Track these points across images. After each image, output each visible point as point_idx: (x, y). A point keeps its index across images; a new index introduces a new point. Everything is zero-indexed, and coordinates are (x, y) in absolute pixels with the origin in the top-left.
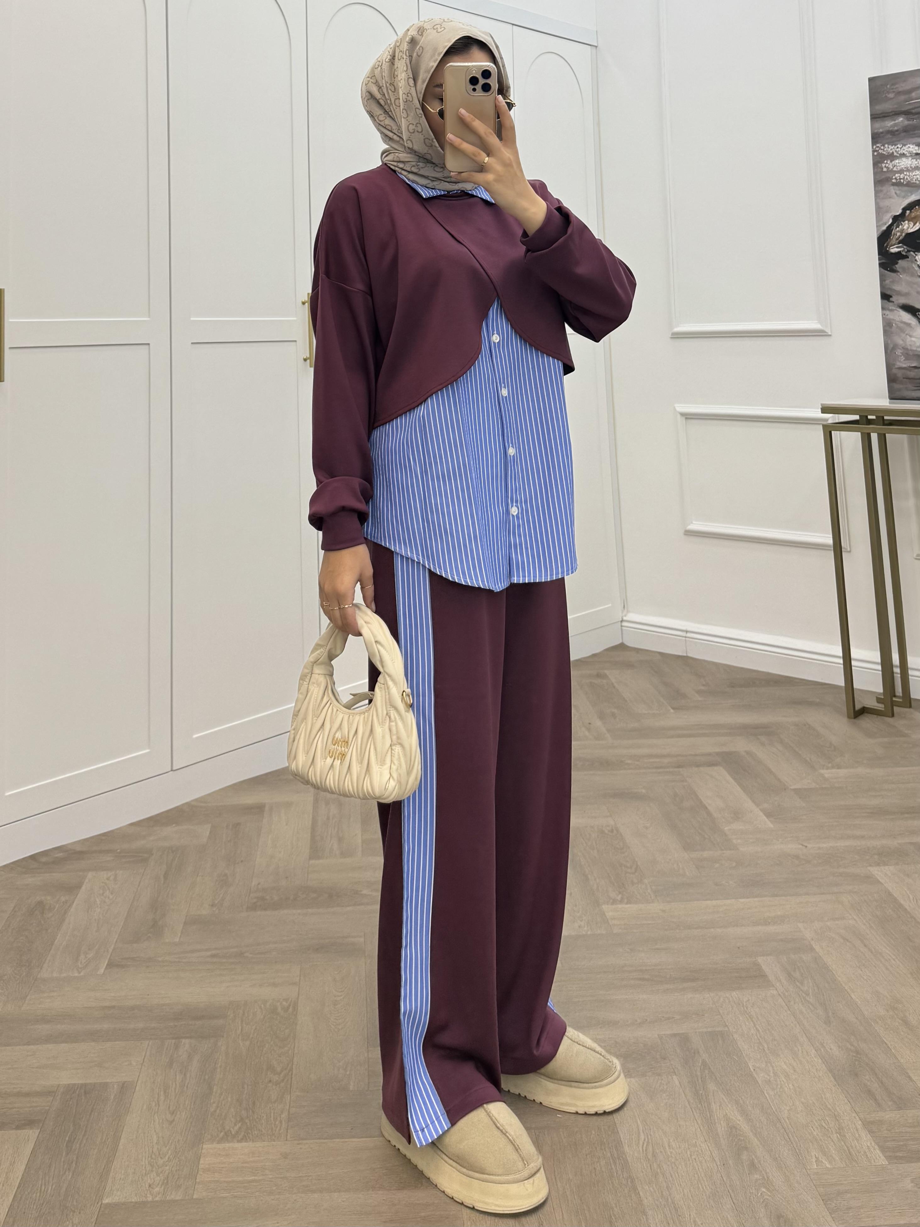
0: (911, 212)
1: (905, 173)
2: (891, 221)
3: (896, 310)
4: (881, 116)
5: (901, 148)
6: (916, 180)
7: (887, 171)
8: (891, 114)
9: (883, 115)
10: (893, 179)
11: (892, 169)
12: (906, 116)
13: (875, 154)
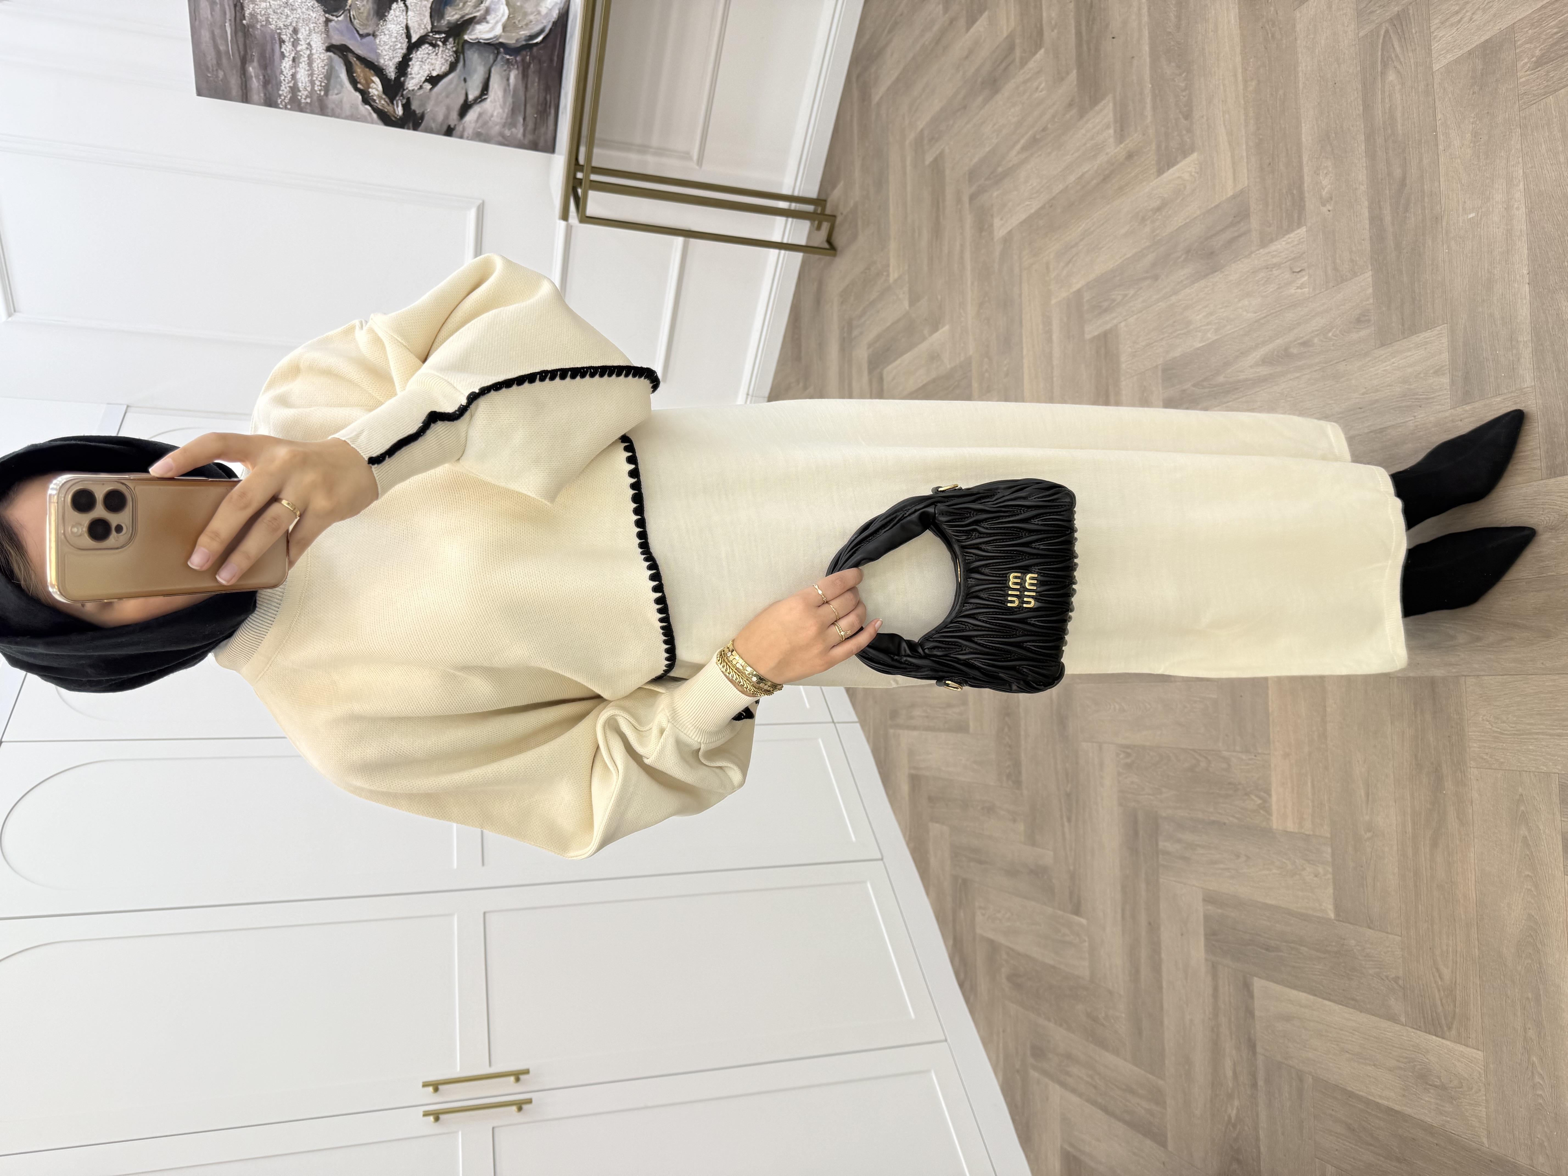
0: (359, 83)
1: (315, 79)
2: (368, 107)
3: (465, 122)
4: (244, 91)
5: (285, 77)
6: (324, 69)
7: (310, 97)
8: (244, 79)
9: (244, 88)
10: (320, 94)
11: (309, 92)
12: (247, 62)
13: (289, 107)
